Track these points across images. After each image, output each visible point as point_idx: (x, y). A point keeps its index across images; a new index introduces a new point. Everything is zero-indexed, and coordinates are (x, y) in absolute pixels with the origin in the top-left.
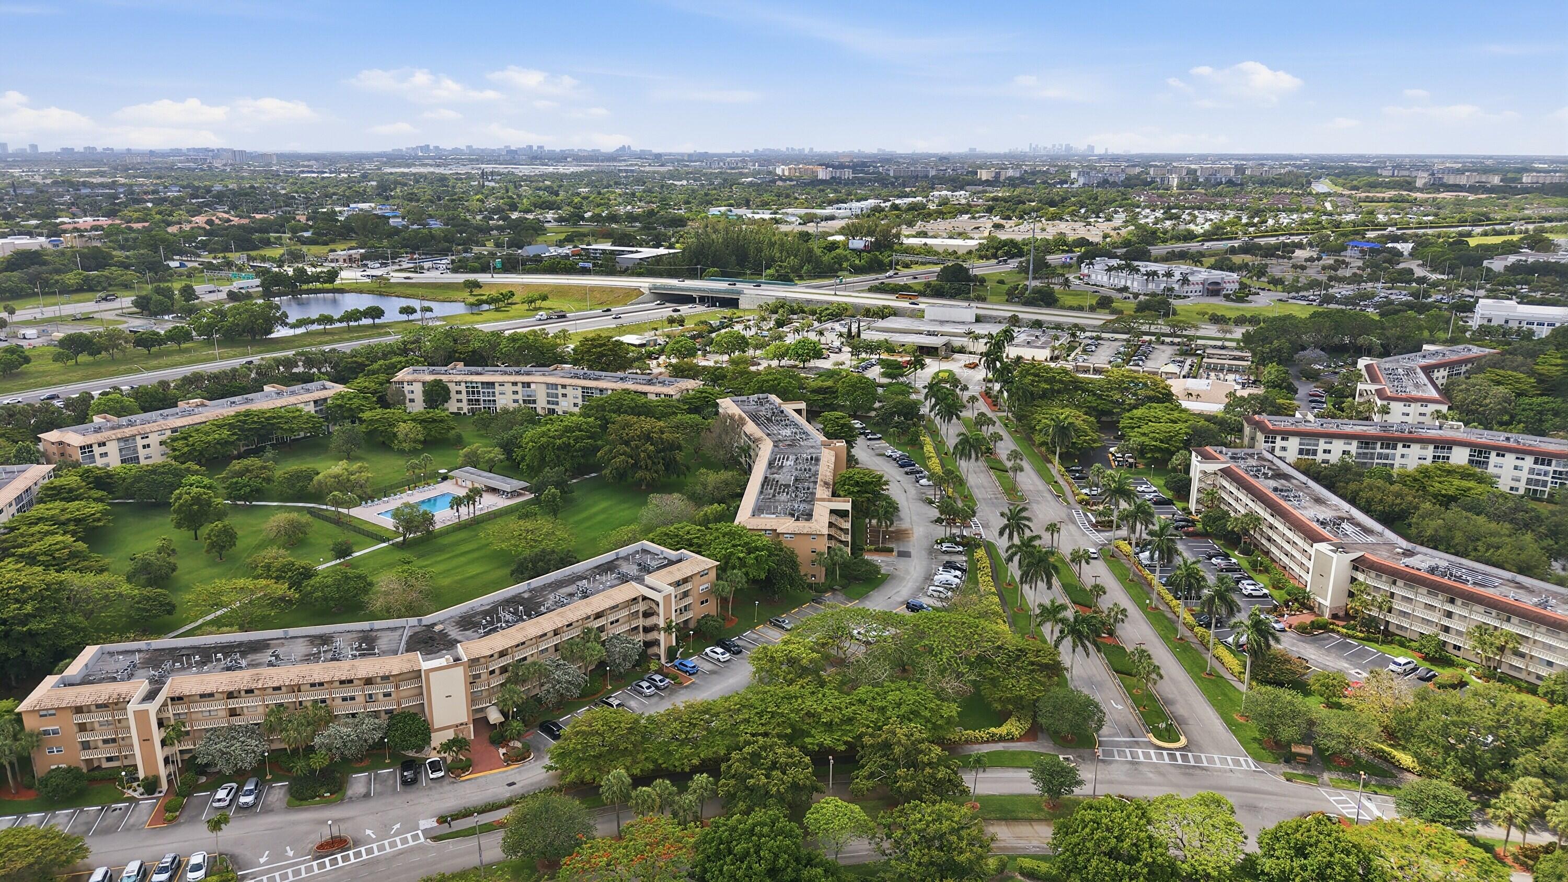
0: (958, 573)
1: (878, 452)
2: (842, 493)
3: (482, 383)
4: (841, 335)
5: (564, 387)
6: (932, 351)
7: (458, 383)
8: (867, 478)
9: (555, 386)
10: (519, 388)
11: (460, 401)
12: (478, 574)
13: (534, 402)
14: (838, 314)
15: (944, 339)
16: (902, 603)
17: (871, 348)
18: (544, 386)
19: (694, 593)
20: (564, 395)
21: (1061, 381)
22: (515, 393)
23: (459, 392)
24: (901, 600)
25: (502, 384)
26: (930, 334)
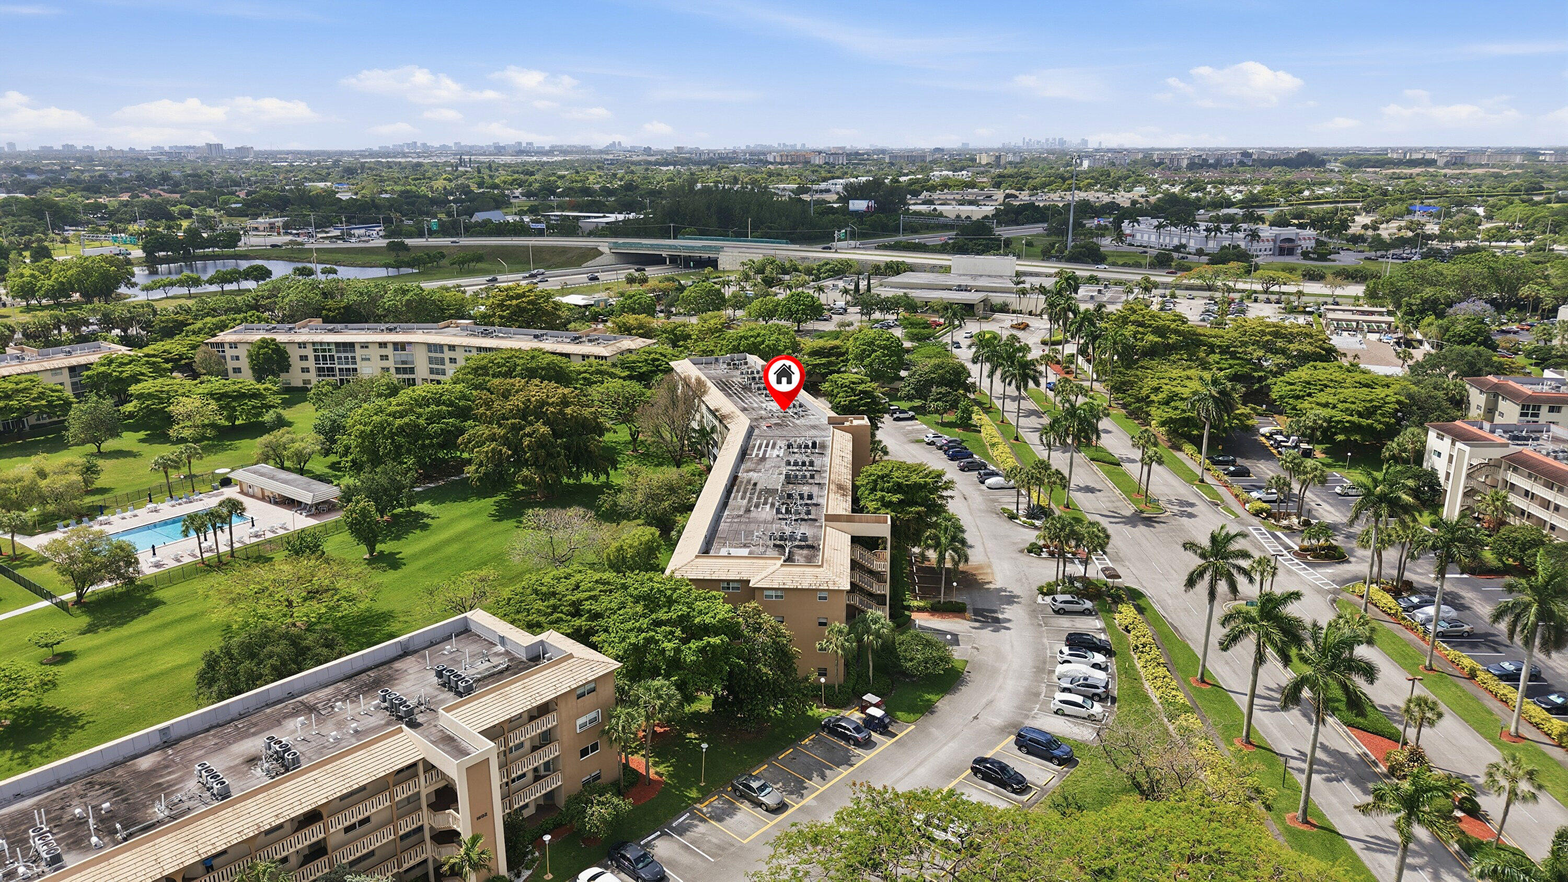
0: (1099, 658)
1: (912, 437)
2: (871, 506)
3: (337, 344)
4: (846, 291)
5: (452, 348)
6: (968, 310)
7: (302, 345)
8: (914, 478)
9: (439, 347)
10: (389, 351)
11: (305, 370)
12: (173, 669)
13: (412, 371)
14: (839, 271)
15: (981, 296)
16: (1003, 731)
17: (887, 305)
18: (425, 348)
19: (564, 735)
20: (453, 360)
21: (1176, 332)
22: (384, 358)
23: (304, 358)
24: (998, 722)
25: (365, 346)
26: (960, 288)
